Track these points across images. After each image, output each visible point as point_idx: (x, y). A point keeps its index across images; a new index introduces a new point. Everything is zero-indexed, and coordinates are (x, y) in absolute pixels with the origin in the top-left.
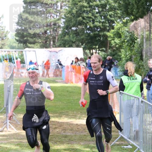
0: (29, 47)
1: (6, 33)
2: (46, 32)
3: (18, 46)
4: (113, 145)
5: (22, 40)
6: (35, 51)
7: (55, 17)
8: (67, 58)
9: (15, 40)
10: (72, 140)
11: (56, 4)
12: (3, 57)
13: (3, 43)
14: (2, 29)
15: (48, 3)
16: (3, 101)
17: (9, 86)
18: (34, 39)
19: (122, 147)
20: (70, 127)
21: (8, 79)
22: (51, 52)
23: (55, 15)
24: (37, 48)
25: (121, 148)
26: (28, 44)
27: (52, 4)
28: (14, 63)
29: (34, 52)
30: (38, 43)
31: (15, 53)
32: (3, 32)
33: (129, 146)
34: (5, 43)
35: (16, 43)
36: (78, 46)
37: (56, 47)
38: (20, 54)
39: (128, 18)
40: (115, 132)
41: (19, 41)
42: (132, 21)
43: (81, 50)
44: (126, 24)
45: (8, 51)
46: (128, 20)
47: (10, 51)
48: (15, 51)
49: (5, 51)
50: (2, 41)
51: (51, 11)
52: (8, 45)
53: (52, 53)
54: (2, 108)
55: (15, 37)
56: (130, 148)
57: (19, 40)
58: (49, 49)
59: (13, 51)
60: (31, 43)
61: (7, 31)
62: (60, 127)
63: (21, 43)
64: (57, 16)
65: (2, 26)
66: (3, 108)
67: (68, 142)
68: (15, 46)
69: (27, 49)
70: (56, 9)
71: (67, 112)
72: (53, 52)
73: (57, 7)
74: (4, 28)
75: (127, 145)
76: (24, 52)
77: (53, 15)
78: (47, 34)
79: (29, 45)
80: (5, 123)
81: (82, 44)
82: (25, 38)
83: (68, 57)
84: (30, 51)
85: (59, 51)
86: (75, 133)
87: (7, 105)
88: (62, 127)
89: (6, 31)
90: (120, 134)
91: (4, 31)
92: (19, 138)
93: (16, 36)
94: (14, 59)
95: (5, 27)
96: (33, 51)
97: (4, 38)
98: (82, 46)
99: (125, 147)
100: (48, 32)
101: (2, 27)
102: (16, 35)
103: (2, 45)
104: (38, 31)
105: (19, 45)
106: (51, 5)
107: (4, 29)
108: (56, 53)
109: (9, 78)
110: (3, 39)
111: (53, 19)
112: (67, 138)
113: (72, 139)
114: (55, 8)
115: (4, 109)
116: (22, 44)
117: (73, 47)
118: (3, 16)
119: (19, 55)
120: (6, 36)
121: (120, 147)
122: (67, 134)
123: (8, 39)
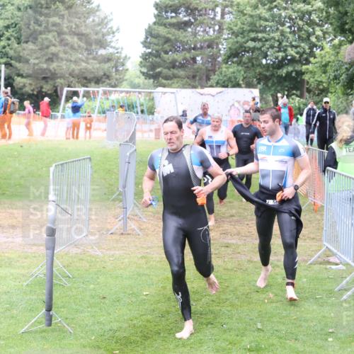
0: (164, 86)
1: (124, 60)
2: (194, 59)
3: (143, 83)
4: (311, 264)
5: (151, 73)
6: (173, 93)
7: (211, 32)
8: (231, 107)
9: (138, 72)
10: (239, 253)
11: (213, 10)
12: (118, 102)
13: (118, 76)
14: (117, 53)
15: (200, 8)
16: (118, 179)
17: (128, 154)
18: (172, 69)
19: (328, 266)
20: (234, 230)
21: (127, 142)
22: (202, 94)
23: (211, 30)
24: (177, 88)
25: (326, 269)
26: (160, 79)
27: (206, 10)
28: (137, 113)
29: (173, 95)
30: (179, 77)
31: (140, 96)
32: (119, 58)
33: (340, 266)
34: (121, 76)
35: (140, 78)
36: (249, 85)
37: (212, 86)
38: (147, 98)
39: (342, 39)
40: (315, 240)
41: (147, 75)
42: (351, 42)
43: (256, 92)
44: (339, 48)
45: (127, 92)
46: (343, 40)
47: (130, 92)
48: (140, 93)
49: (122, 92)
50: (116, 74)
51: (205, 21)
52: (126, 80)
53: (203, 96)
54: (115, 193)
55: (138, 67)
56: (343, 270)
57: (147, 73)
58: (199, 90)
59: (135, 92)
60: (167, 78)
61: (126, 56)
62: (217, 230)
63: (150, 79)
64: (214, 31)
65: (117, 46)
66: (118, 193)
67: (231, 256)
68: (139, 83)
69: (160, 89)
70: (213, 19)
71: (230, 202)
72: (205, 95)
73: (215, 15)
74: (119, 50)
75: (337, 264)
76: (155, 95)
77: (207, 29)
78: (196, 63)
79: (164, 81)
80: (120, 218)
81: (259, 83)
82: (158, 70)
83: (233, 105)
84: (165, 93)
85: (217, 94)
86: (245, 240)
87: (124, 187)
88: (221, 228)
89: (123, 55)
90: (325, 243)
91: (120, 56)
92: (144, 246)
93: (141, 67)
94: (136, 107)
95: (122, 48)
96: (172, 93)
97: (121, 69)
98: (259, 86)
99: (334, 267)
100: (198, 59)
101: (117, 49)
102: (141, 64)
103: (117, 80)
104: (179, 57)
105: (146, 81)
106: (204, 10)
107: (121, 53)
108: (212, 97)
109: (128, 139)
110: (117, 70)
111: (207, 37)
112: (229, 249)
113: (239, 251)
114: (212, 16)
115: (119, 195)
116: (152, 80)
117: (242, 87)
118: (118, 29)
119: (145, 99)
120: (123, 65)
121: (324, 266)
122: (230, 242)
123: (127, 70)
